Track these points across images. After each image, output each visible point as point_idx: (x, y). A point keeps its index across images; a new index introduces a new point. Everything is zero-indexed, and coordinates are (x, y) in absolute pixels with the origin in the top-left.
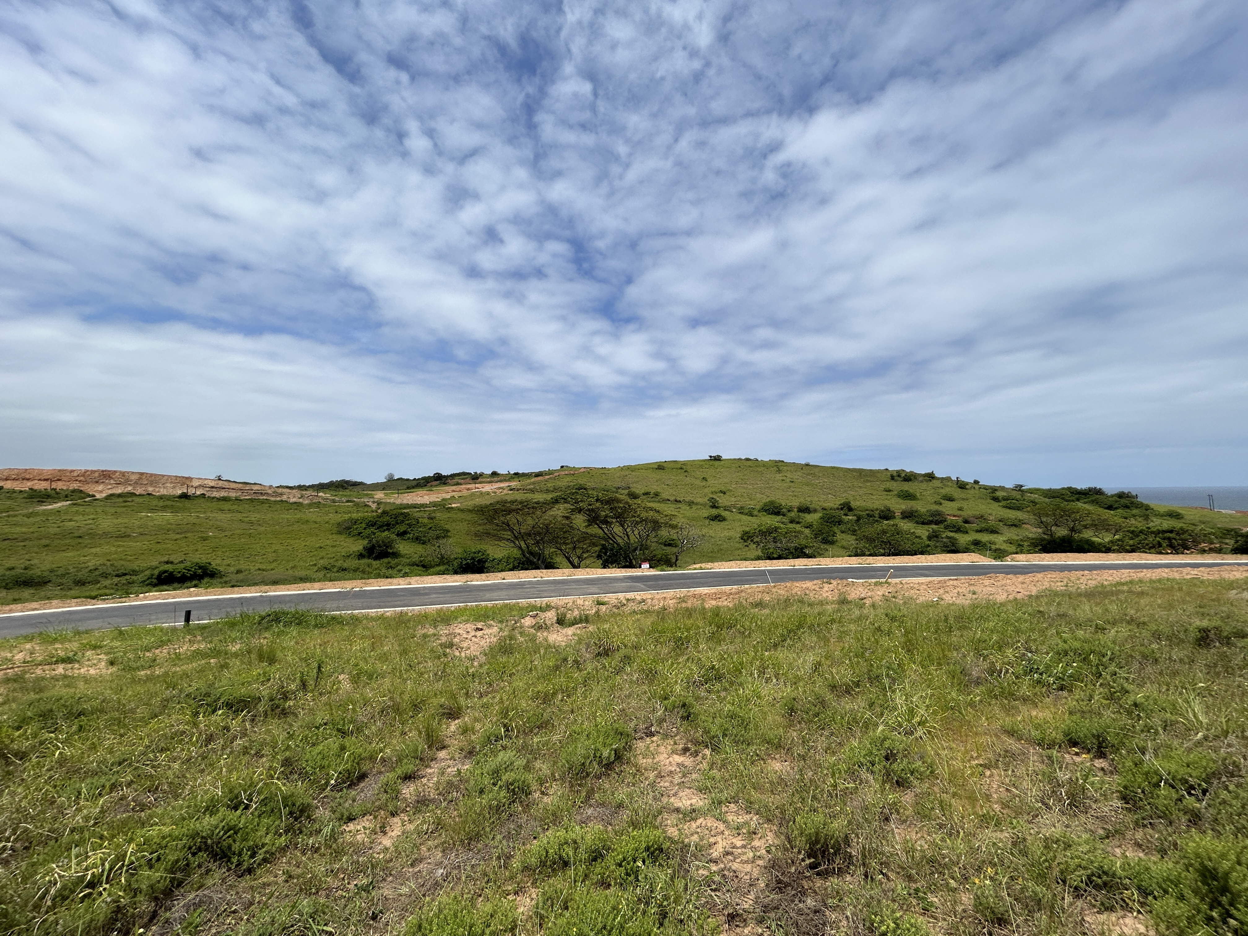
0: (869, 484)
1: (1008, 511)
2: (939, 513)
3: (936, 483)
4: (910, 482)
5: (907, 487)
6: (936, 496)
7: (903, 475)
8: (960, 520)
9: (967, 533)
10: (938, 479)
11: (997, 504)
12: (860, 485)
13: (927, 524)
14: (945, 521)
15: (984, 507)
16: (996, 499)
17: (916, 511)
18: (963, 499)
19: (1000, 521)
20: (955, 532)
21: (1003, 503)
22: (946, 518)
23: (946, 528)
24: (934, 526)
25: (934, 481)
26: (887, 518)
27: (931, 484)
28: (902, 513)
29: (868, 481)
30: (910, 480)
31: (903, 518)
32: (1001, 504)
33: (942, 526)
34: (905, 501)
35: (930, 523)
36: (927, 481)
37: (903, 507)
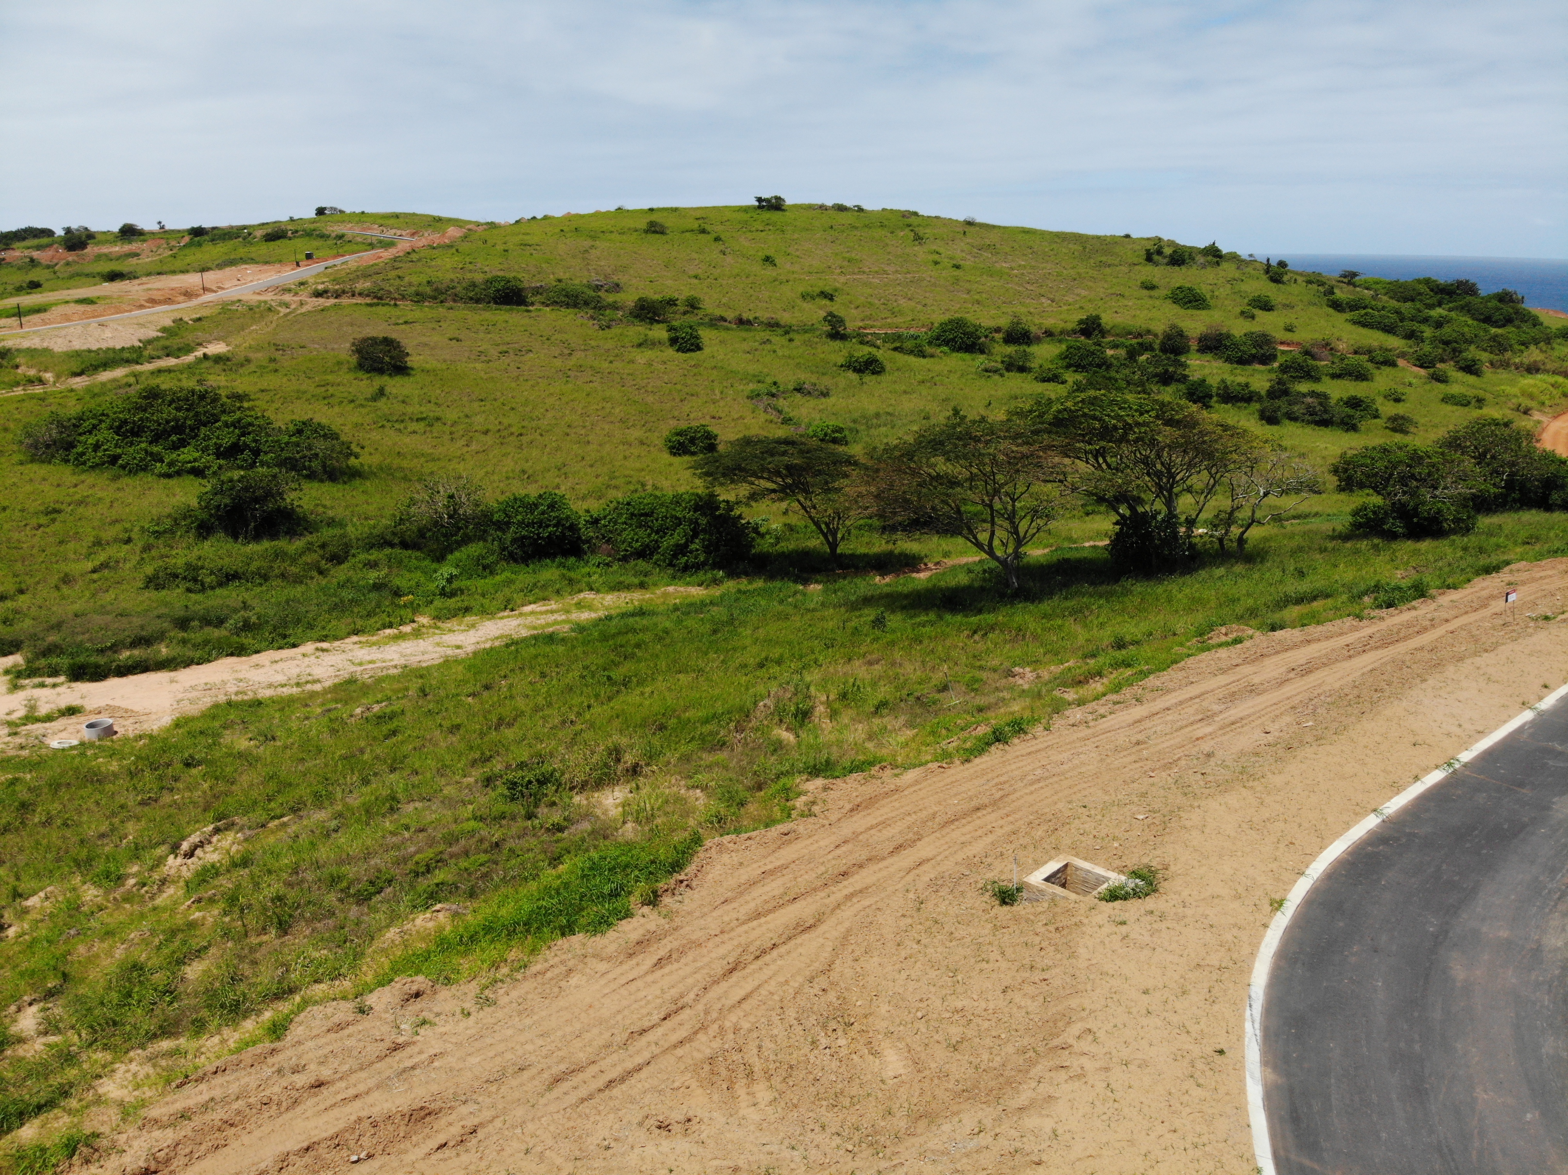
1: (1363, 331)
5: (1178, 276)
10: (1230, 259)
11: (1341, 316)
12: (1090, 272)
15: (1323, 322)
16: (1337, 306)
21: (1354, 315)
25: (1225, 265)
27: (1218, 272)
29: (1102, 264)
30: (1182, 262)
32: (1348, 317)
36: (1213, 265)
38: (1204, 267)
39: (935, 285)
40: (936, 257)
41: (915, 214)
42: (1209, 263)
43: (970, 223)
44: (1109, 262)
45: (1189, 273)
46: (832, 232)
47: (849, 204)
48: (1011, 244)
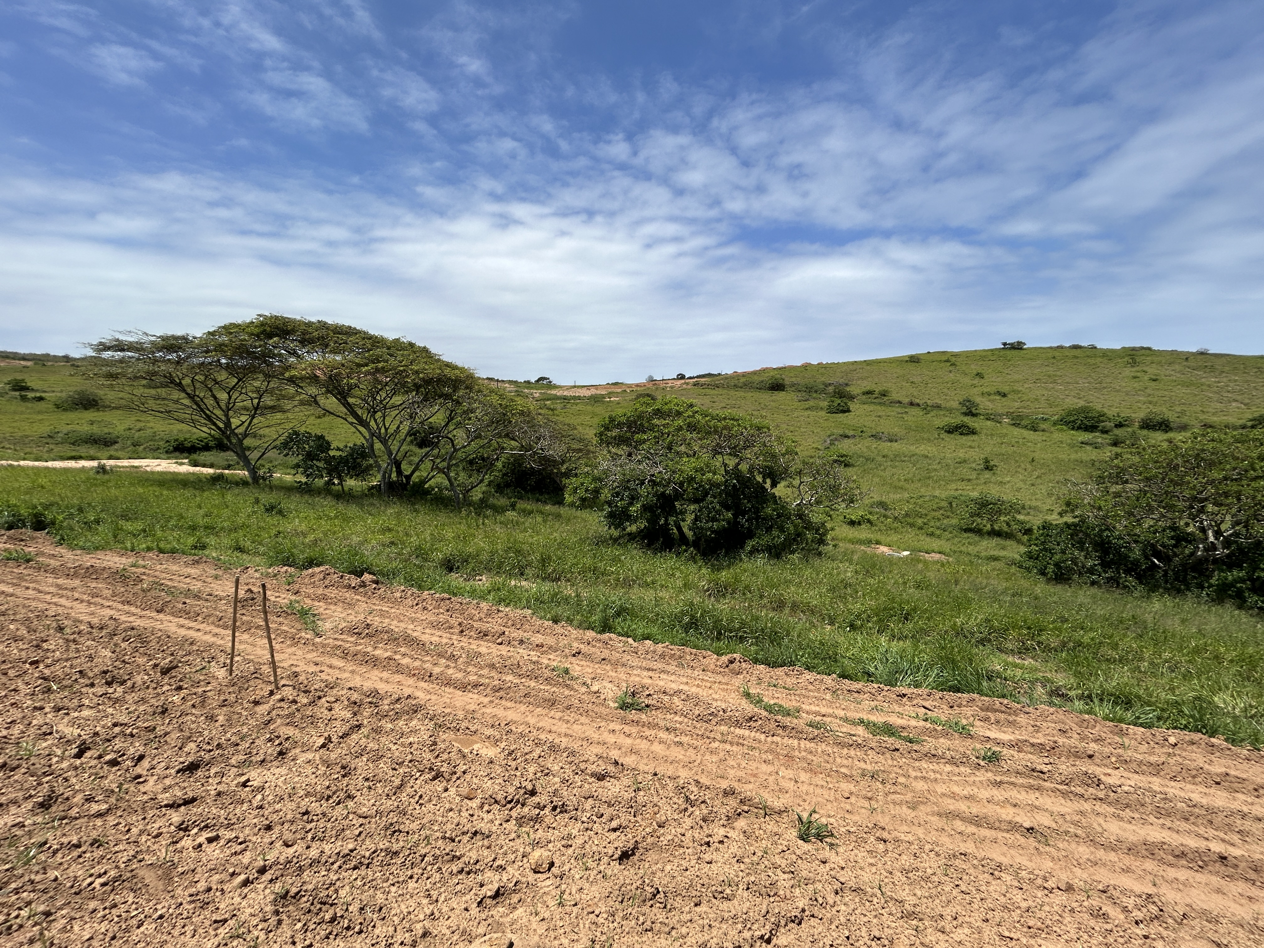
39: (1118, 391)
40: (1138, 374)
41: (1149, 349)
43: (1202, 353)
46: (1052, 360)
47: (1084, 344)
48: (1236, 366)
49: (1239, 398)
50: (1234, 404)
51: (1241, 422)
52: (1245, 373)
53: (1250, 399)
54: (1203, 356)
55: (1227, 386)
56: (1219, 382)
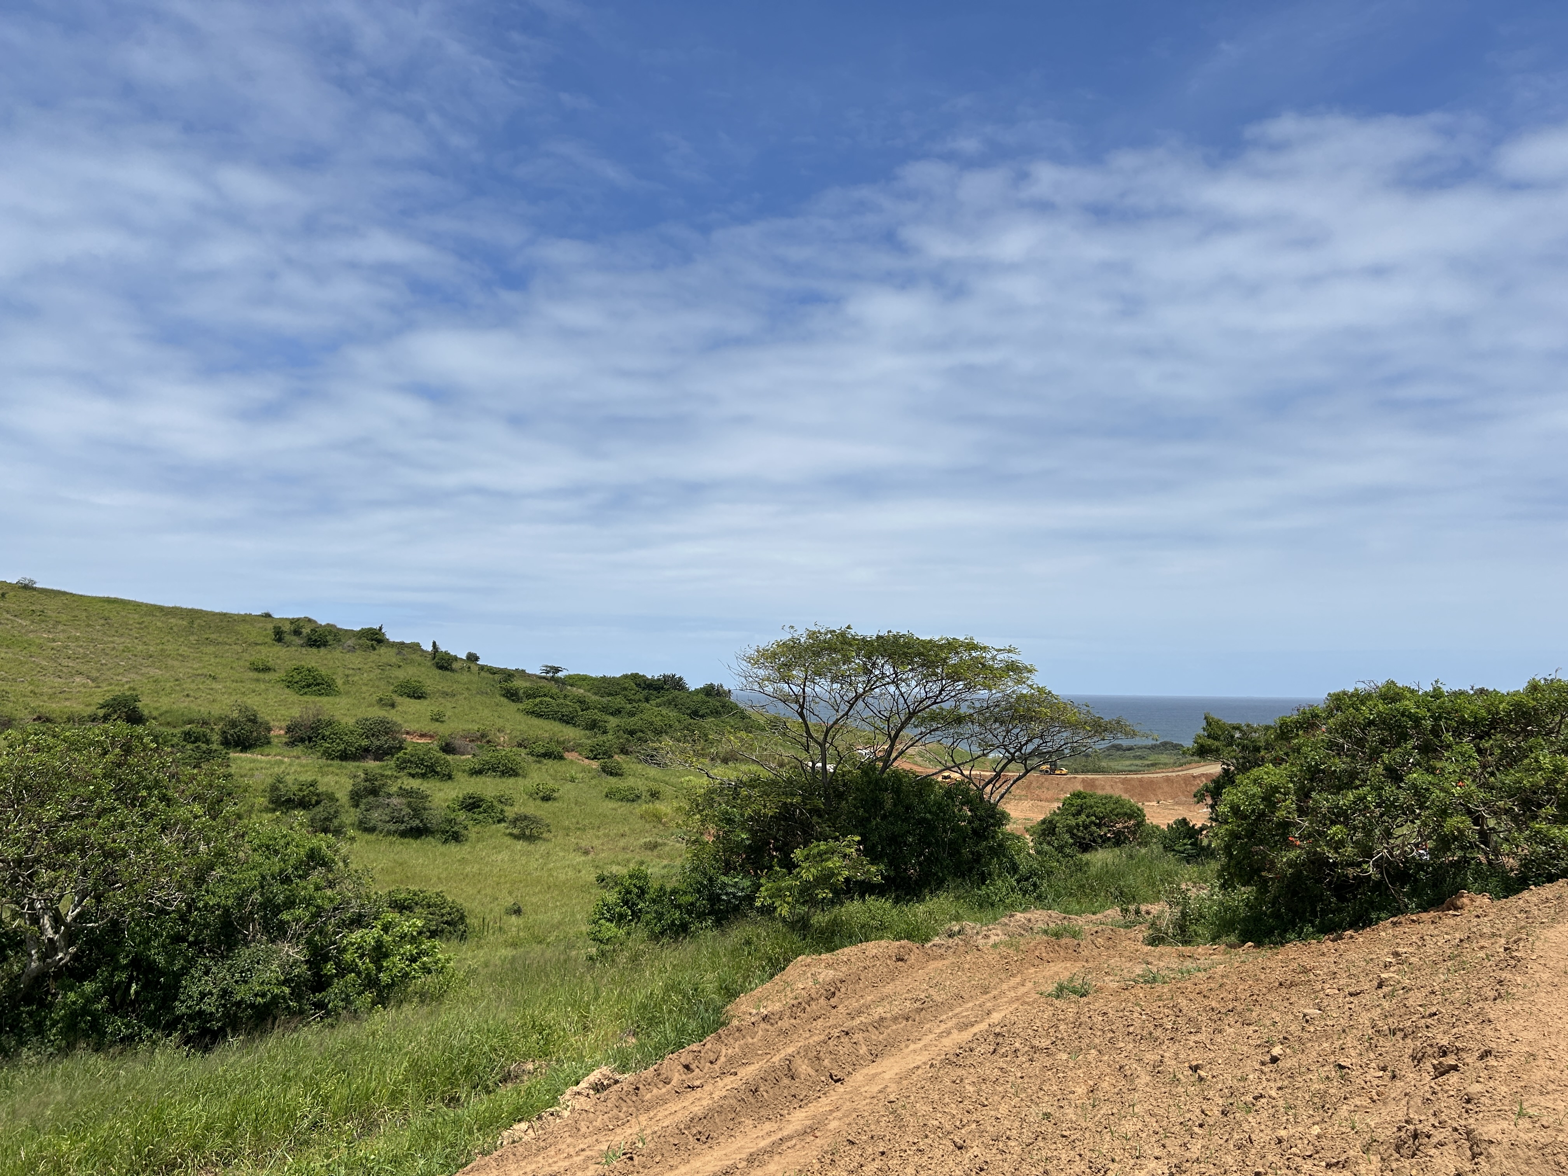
0: (211, 649)
1: (536, 721)
2: (385, 728)
3: (385, 654)
4: (323, 650)
5: (313, 659)
6: (382, 684)
7: (306, 631)
8: (435, 745)
9: (450, 777)
10: (393, 645)
11: (514, 706)
12: (183, 650)
13: (354, 757)
14: (401, 748)
15: (486, 712)
16: (512, 695)
17: (329, 724)
18: (445, 694)
19: (520, 745)
20: (423, 776)
21: (528, 704)
22: (401, 742)
23: (400, 768)
24: (371, 764)
25: (382, 650)
26: (244, 744)
27: (373, 656)
28: (289, 730)
29: (209, 642)
30: (325, 644)
31: (292, 744)
32: (521, 706)
33: (392, 763)
34: (306, 698)
35: (363, 753)
36: (365, 648)
37: (296, 712)
38: (353, 649)
42: (361, 646)
43: (26, 587)
44: (220, 640)
45: (329, 656)
48: (76, 613)
49: (84, 668)
50: (78, 679)
51: (90, 710)
52: (88, 626)
53: (98, 671)
54: (28, 593)
55: (66, 647)
56: (54, 641)
